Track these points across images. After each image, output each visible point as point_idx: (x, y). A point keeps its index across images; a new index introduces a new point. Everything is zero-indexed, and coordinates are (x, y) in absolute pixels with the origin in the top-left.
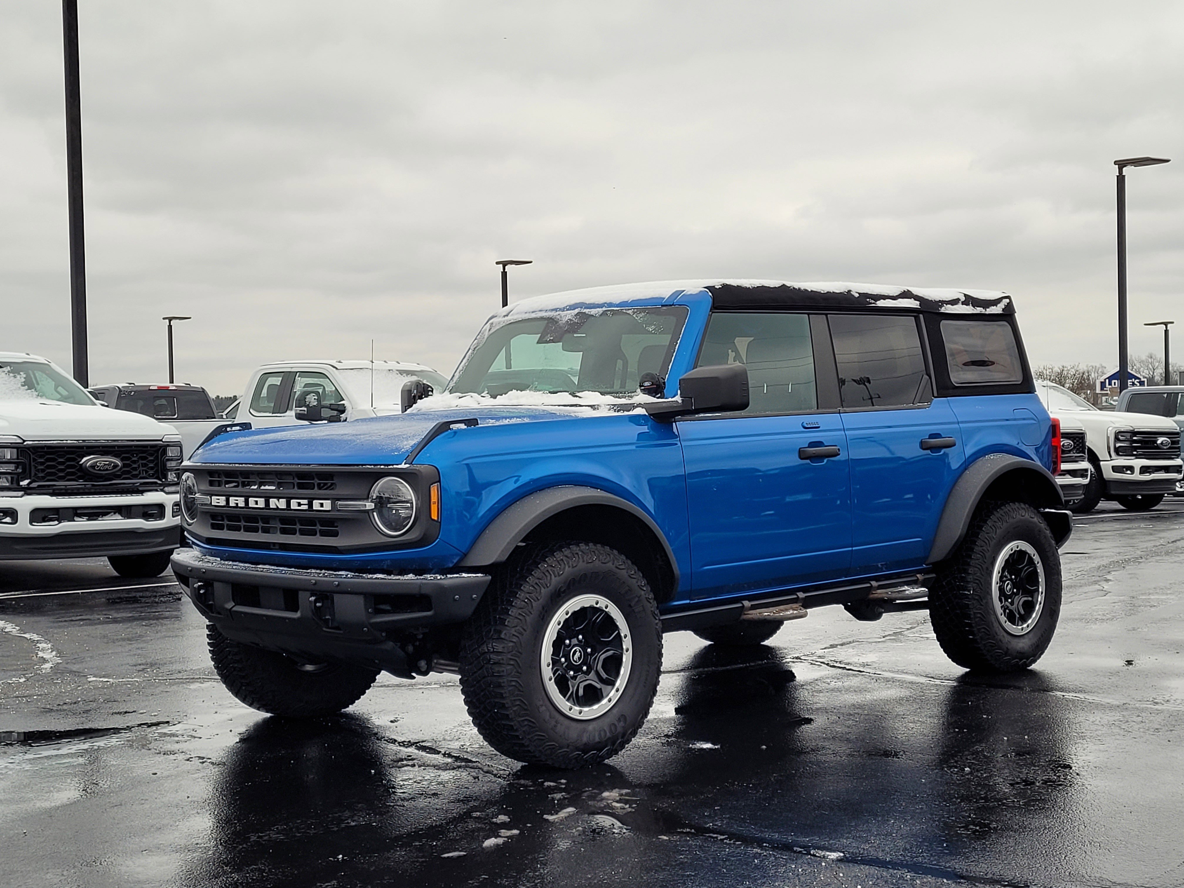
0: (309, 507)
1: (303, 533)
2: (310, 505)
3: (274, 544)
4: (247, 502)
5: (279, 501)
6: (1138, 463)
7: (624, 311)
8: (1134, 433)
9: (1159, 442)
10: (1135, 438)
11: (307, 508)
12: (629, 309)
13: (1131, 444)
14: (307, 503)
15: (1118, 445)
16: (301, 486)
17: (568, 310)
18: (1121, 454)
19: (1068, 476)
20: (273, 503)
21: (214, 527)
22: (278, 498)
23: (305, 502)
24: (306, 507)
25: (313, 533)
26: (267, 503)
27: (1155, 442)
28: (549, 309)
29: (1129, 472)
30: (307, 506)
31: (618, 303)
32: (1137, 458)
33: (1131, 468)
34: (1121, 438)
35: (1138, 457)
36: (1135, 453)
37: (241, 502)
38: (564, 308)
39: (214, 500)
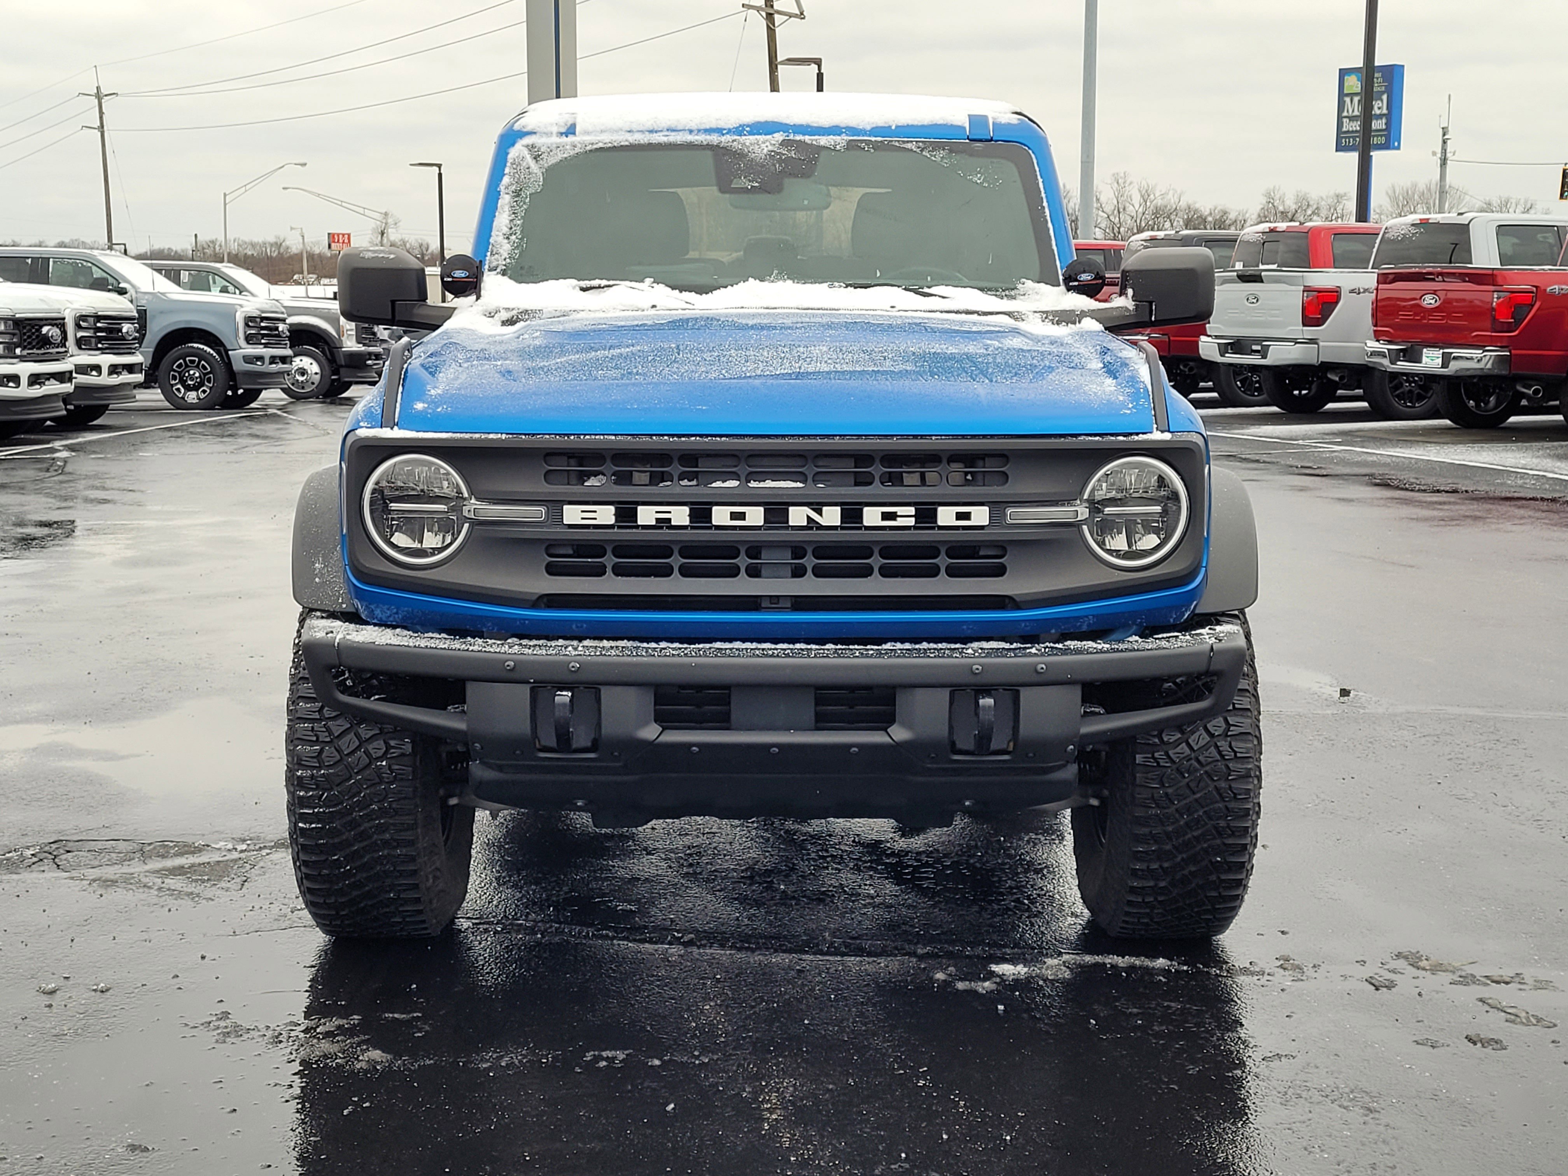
0: (921, 522)
2: (926, 516)
4: (702, 516)
5: (819, 511)
6: (106, 360)
7: (897, 144)
8: (99, 318)
9: (124, 330)
10: (99, 325)
11: (913, 524)
12: (908, 142)
13: (95, 333)
14: (913, 513)
15: (80, 334)
17: (751, 133)
18: (83, 347)
19: (52, 381)
20: (798, 516)
21: (553, 570)
22: (817, 505)
23: (912, 510)
24: (910, 522)
26: (778, 516)
27: (120, 330)
28: (703, 127)
29: (94, 373)
30: (913, 519)
31: (868, 128)
32: (103, 353)
33: (97, 368)
34: (83, 324)
35: (103, 351)
36: (100, 346)
37: (680, 515)
38: (739, 130)
39: (573, 514)
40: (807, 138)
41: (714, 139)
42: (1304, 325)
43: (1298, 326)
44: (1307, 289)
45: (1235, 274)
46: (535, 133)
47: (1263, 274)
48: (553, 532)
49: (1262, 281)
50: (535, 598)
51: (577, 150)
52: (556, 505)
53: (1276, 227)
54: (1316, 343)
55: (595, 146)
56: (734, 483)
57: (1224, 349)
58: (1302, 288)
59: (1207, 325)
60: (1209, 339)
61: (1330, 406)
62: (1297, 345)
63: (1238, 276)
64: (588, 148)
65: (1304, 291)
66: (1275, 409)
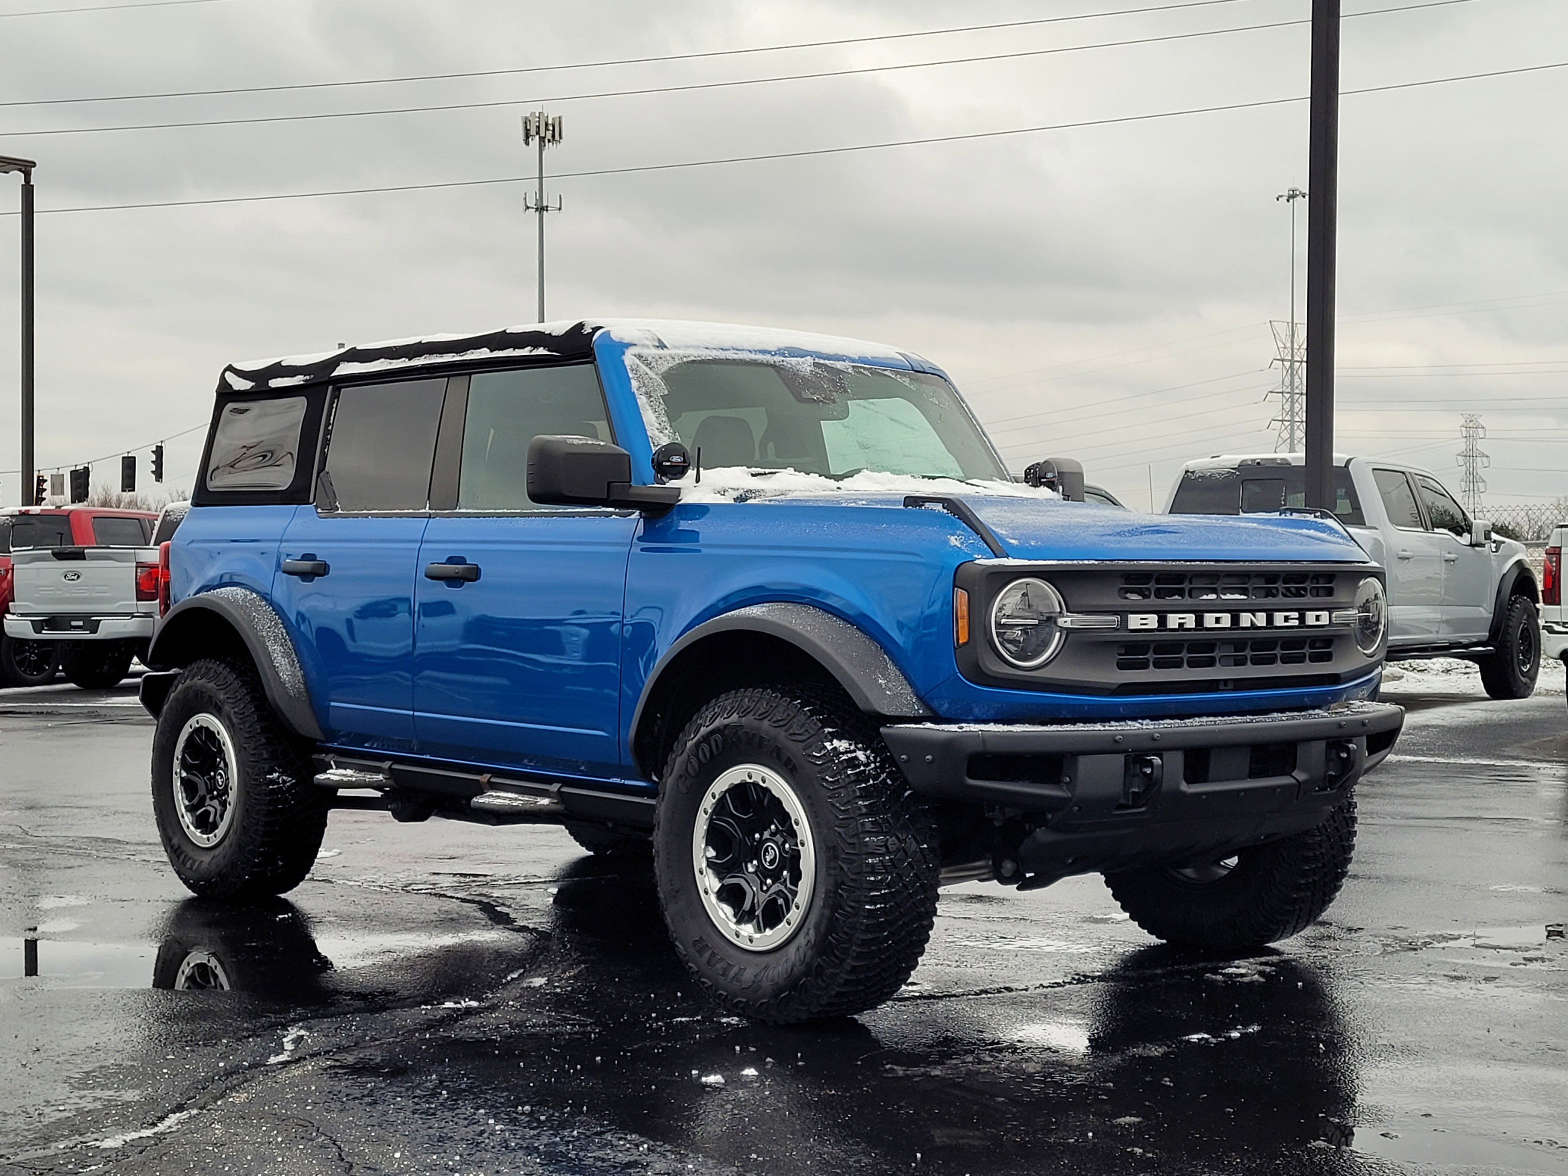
0: (1300, 623)
1: (1286, 660)
2: (1302, 619)
3: (1226, 681)
4: (1199, 621)
5: (1254, 616)
7: (880, 371)
12: (885, 370)
14: (1298, 616)
16: (1288, 593)
20: (1245, 619)
21: (1122, 666)
22: (1253, 612)
23: (1296, 615)
24: (1296, 623)
25: (1300, 659)
26: (1235, 620)
37: (1190, 621)
38: (780, 352)
39: (1135, 621)
40: (827, 362)
41: (767, 358)
42: (138, 600)
43: (133, 600)
44: (139, 565)
45: (50, 551)
46: (635, 345)
47: (86, 551)
48: (1122, 635)
49: (84, 559)
50: (1115, 687)
51: (677, 361)
52: (1123, 614)
53: (28, 511)
54: (152, 617)
55: (689, 359)
56: (1213, 596)
57: (38, 627)
58: (135, 564)
59: (11, 604)
60: (15, 617)
61: (124, 681)
62: (134, 619)
63: (53, 553)
64: (685, 360)
65: (137, 567)
66: (72, 685)
